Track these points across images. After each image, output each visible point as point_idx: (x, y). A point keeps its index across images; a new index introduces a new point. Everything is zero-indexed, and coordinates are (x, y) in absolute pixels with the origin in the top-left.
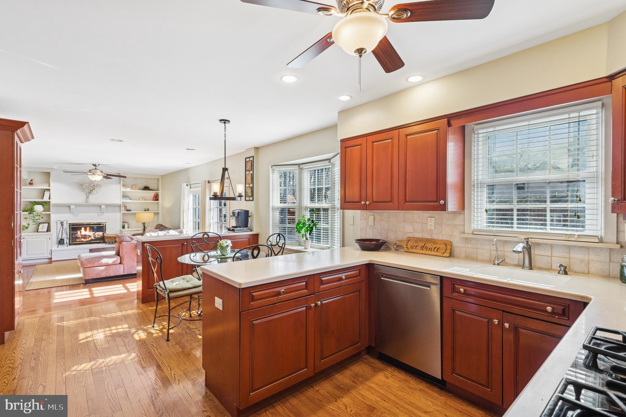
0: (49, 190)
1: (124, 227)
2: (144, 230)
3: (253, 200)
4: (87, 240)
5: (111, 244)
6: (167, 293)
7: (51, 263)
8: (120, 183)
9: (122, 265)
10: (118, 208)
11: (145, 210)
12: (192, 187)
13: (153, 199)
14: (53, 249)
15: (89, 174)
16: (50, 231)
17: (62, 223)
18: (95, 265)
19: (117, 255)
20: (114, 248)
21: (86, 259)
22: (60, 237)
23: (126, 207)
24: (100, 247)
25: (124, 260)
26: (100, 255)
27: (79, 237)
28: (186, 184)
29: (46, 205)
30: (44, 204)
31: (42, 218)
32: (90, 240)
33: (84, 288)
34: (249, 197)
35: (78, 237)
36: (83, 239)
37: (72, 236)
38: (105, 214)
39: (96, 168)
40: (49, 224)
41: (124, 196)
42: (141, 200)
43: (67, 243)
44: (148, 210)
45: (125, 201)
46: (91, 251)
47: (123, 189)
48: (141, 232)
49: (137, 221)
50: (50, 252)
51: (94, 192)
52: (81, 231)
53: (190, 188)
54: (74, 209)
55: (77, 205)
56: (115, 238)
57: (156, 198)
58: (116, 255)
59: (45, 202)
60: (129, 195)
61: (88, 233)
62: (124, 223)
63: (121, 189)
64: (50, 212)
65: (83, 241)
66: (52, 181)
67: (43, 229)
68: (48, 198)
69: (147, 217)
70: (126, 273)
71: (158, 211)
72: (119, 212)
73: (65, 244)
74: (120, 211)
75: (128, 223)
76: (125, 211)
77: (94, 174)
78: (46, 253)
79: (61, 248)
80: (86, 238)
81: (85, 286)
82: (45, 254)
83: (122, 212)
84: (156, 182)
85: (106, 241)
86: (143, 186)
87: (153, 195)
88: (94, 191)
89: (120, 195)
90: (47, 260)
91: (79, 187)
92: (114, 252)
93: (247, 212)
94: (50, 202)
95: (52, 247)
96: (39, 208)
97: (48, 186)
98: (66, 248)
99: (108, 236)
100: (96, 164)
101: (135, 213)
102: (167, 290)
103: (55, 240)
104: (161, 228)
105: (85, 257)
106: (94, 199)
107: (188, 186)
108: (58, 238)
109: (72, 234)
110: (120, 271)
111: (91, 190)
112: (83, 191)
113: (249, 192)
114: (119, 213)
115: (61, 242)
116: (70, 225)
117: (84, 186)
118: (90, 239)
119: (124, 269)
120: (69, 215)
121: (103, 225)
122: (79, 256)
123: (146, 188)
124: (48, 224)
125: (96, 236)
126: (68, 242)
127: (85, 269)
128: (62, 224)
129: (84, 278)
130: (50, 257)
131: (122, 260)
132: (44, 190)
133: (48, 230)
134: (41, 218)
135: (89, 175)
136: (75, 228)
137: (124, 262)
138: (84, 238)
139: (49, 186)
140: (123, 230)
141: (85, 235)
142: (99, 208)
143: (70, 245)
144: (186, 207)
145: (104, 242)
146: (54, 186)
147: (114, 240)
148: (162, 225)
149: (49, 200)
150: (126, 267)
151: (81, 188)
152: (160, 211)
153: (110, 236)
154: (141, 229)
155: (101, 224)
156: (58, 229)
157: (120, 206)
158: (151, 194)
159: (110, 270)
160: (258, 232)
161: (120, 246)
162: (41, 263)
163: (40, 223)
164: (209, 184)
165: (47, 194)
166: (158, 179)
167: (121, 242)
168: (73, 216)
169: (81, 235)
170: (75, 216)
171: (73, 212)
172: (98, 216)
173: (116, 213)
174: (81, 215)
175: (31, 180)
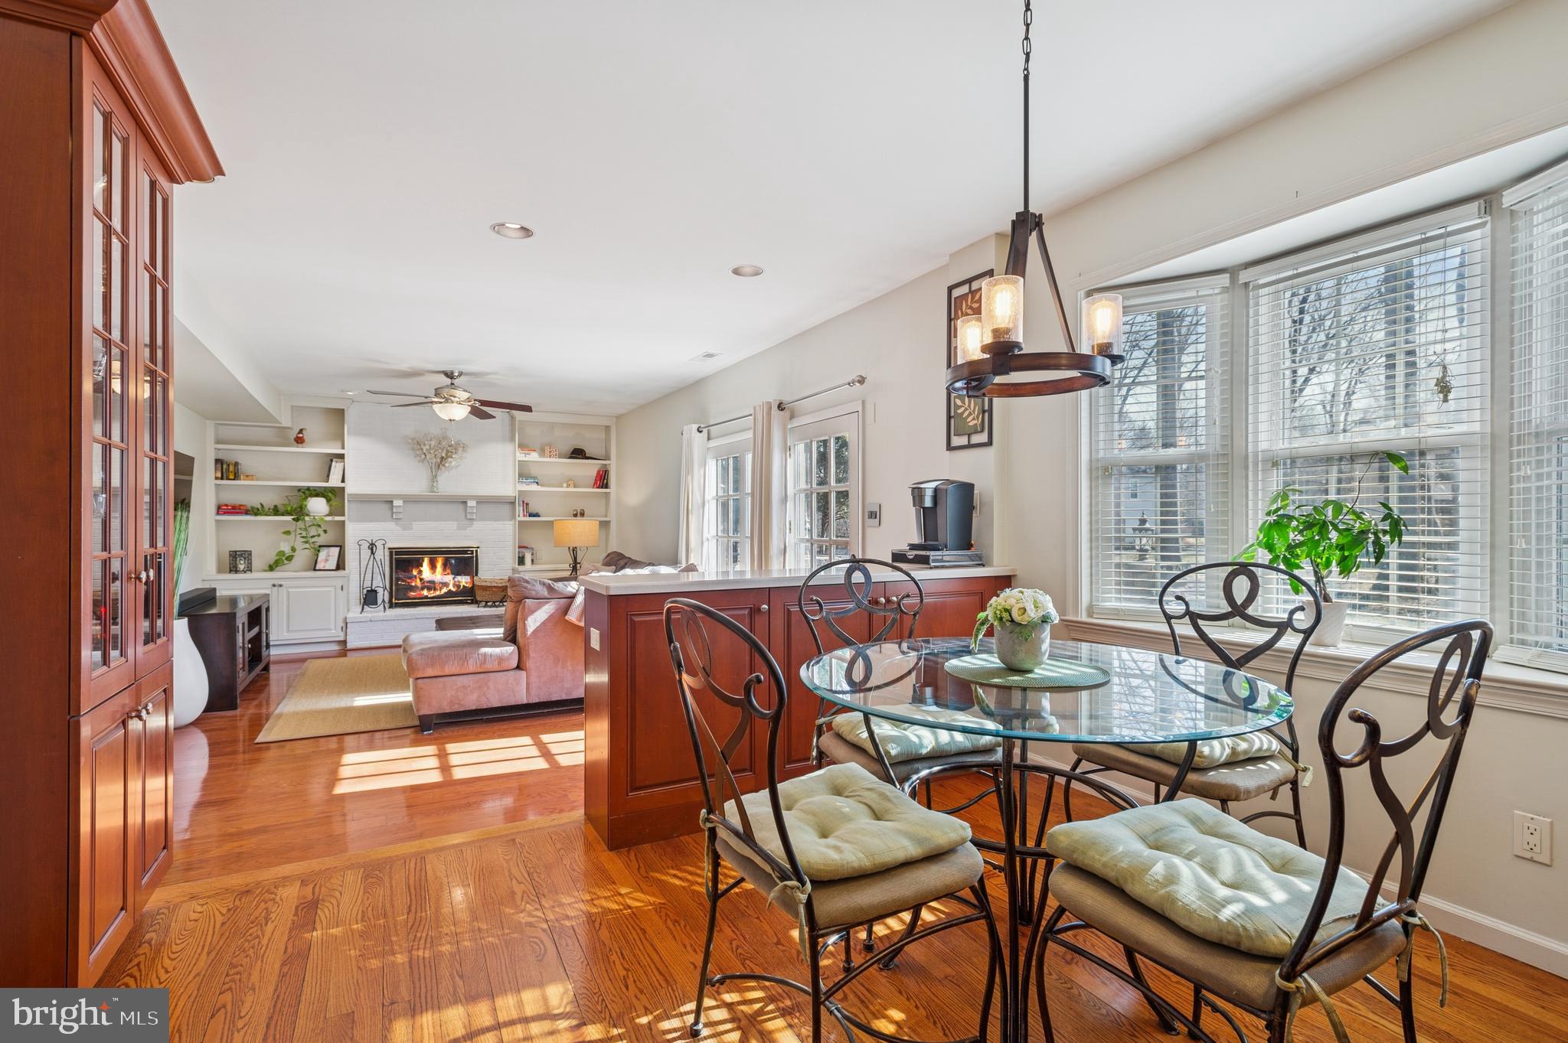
0: (341, 457)
1: (521, 561)
2: (575, 569)
3: (990, 443)
4: (438, 593)
5: (491, 607)
6: (803, 897)
7: (345, 656)
8: (512, 439)
9: (524, 673)
10: (507, 508)
11: (575, 515)
12: (712, 435)
13: (595, 483)
14: (350, 615)
15: (436, 400)
16: (344, 569)
17: (372, 547)
18: (447, 672)
19: (510, 641)
20: (499, 617)
21: (423, 650)
22: (367, 584)
23: (527, 504)
24: (464, 615)
25: (528, 655)
26: (463, 638)
27: (416, 587)
28: (695, 427)
29: (334, 496)
30: (330, 494)
31: (325, 531)
32: (445, 593)
33: (416, 743)
34: (969, 435)
35: (412, 586)
36: (425, 592)
37: (397, 584)
38: (477, 525)
39: (452, 384)
40: (341, 547)
41: (524, 475)
42: (565, 485)
43: (384, 601)
44: (582, 514)
45: (525, 488)
46: (442, 624)
47: (520, 456)
48: (567, 574)
49: (558, 544)
50: (342, 624)
51: (451, 462)
52: (421, 568)
53: (709, 439)
54: (401, 510)
55: (409, 500)
56: (505, 589)
57: (602, 480)
58: (505, 639)
59: (333, 490)
60: (534, 471)
61: (439, 576)
62: (522, 549)
63: (515, 456)
64: (344, 515)
65: (426, 597)
66: (348, 433)
67: (328, 563)
68: (341, 478)
69: (582, 532)
70: (536, 700)
71: (606, 516)
72: (511, 520)
73: (379, 603)
74: (513, 517)
75: (532, 549)
76: (524, 516)
77: (447, 401)
78: (332, 627)
79: (370, 615)
80: (435, 589)
81: (420, 736)
82: (330, 629)
83: (518, 519)
84: (603, 436)
85: (479, 599)
86: (568, 448)
87: (595, 474)
88: (450, 460)
89: (512, 473)
90: (336, 647)
91: (413, 449)
92: (499, 632)
93: (966, 490)
94: (343, 489)
95: (348, 610)
96: (318, 506)
97: (340, 445)
98: (382, 614)
99: (484, 584)
100: (452, 373)
101: (552, 522)
102: (803, 884)
103: (355, 592)
104: (622, 562)
105: (421, 643)
106: (451, 482)
107: (701, 432)
108: (362, 588)
109: (398, 579)
110: (518, 690)
111: (442, 458)
112: (423, 461)
113: (967, 413)
114: (511, 523)
115: (369, 598)
116: (391, 553)
117: (425, 445)
118: (445, 590)
119: (528, 684)
120: (391, 525)
121: (472, 553)
122: (405, 640)
123: (578, 453)
124: (338, 549)
126: (387, 599)
127: (419, 681)
128: (372, 549)
129: (418, 710)
130: (342, 639)
131: (524, 657)
132: (331, 458)
133: (340, 566)
134: (322, 533)
135: (436, 403)
136: (404, 561)
137: (529, 664)
138: (429, 589)
139: (343, 448)
140: (521, 568)
141: (433, 582)
142: (461, 506)
143: (391, 606)
144: (696, 498)
145: (474, 602)
146: (353, 446)
147: (499, 594)
148: (621, 556)
149: (342, 485)
150: (533, 679)
151: (418, 453)
152: (612, 517)
153: (489, 584)
154: (567, 566)
155: (465, 552)
156: (364, 563)
157: (513, 503)
158: (588, 469)
159: (488, 688)
160: (1013, 570)
161: (517, 612)
162: (320, 654)
163: (320, 546)
164: (782, 413)
165: (337, 468)
166: (607, 428)
167: (520, 601)
168: (400, 529)
169: (421, 580)
170: (404, 529)
171: (400, 516)
172: (459, 528)
173: (503, 520)
174: (419, 527)
175: (301, 431)
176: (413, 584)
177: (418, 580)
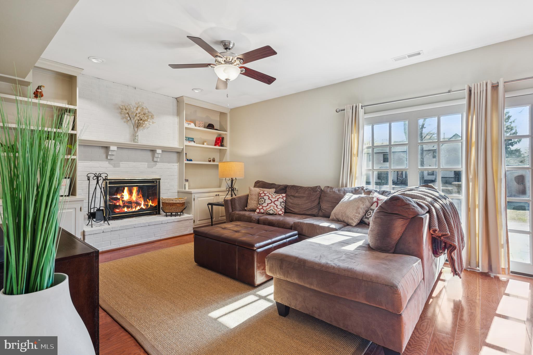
0: (73, 111)
4: (134, 210)
5: (175, 216)
10: (175, 156)
16: (74, 195)
17: (97, 178)
23: (186, 154)
27: (120, 206)
32: (139, 210)
35: (117, 205)
36: (126, 210)
38: (159, 165)
40: (73, 178)
41: (188, 136)
42: (205, 143)
44: (213, 161)
45: (188, 143)
47: (186, 125)
52: (123, 194)
54: (114, 153)
55: (121, 147)
63: (181, 124)
64: (76, 155)
65: (126, 212)
66: (79, 97)
68: (72, 126)
72: (178, 163)
74: (180, 161)
76: (185, 160)
80: (132, 207)
86: (207, 122)
94: (74, 135)
97: (72, 103)
99: (164, 202)
108: (87, 208)
116: (107, 183)
118: (138, 208)
121: (157, 183)
123: (210, 126)
125: (149, 204)
132: (62, 111)
136: (113, 188)
138: (128, 207)
139: (75, 105)
141: (130, 202)
142: (152, 153)
146: (83, 105)
149: (73, 132)
153: (174, 202)
155: (152, 182)
158: (212, 135)
165: (67, 119)
166: (226, 114)
168: (112, 166)
169: (123, 201)
170: (114, 167)
171: (113, 157)
172: (148, 167)
173: (173, 163)
174: (123, 165)
175: (39, 87)
176: (118, 204)
177: (121, 202)
